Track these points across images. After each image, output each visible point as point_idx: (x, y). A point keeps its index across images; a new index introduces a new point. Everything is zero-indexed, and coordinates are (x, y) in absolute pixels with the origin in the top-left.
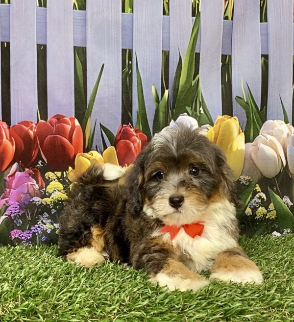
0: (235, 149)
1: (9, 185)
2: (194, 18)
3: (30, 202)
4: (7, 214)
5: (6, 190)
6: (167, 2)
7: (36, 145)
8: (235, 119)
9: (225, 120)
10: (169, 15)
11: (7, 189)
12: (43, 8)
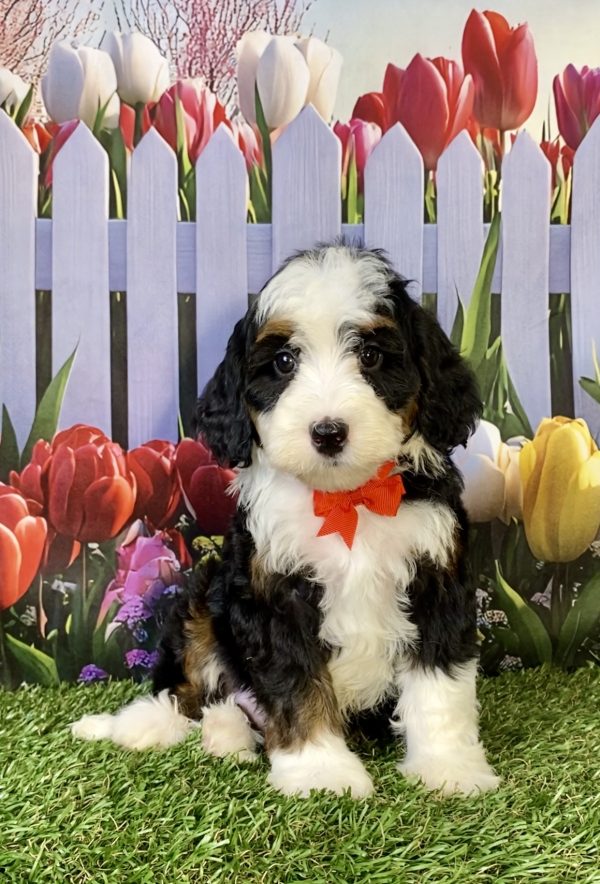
0: (584, 484)
1: (124, 563)
2: (489, 225)
3: (163, 595)
4: (121, 619)
5: (118, 573)
6: (432, 199)
7: (175, 485)
8: (580, 424)
9: (557, 427)
10: (435, 221)
11: (120, 571)
12: (189, 223)
